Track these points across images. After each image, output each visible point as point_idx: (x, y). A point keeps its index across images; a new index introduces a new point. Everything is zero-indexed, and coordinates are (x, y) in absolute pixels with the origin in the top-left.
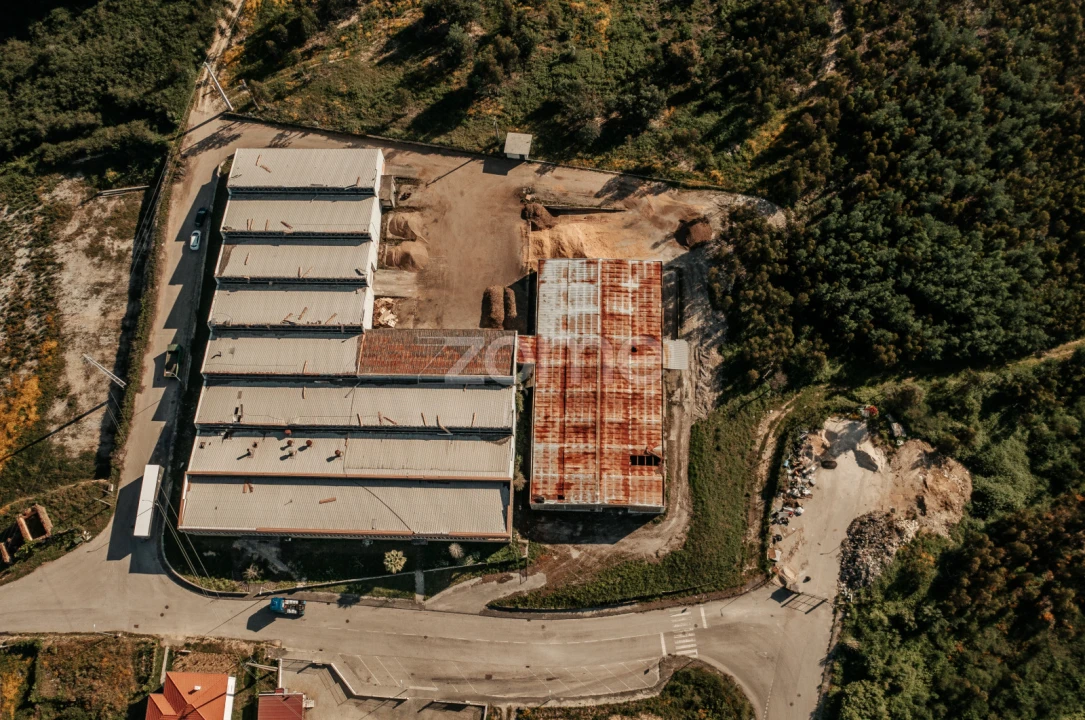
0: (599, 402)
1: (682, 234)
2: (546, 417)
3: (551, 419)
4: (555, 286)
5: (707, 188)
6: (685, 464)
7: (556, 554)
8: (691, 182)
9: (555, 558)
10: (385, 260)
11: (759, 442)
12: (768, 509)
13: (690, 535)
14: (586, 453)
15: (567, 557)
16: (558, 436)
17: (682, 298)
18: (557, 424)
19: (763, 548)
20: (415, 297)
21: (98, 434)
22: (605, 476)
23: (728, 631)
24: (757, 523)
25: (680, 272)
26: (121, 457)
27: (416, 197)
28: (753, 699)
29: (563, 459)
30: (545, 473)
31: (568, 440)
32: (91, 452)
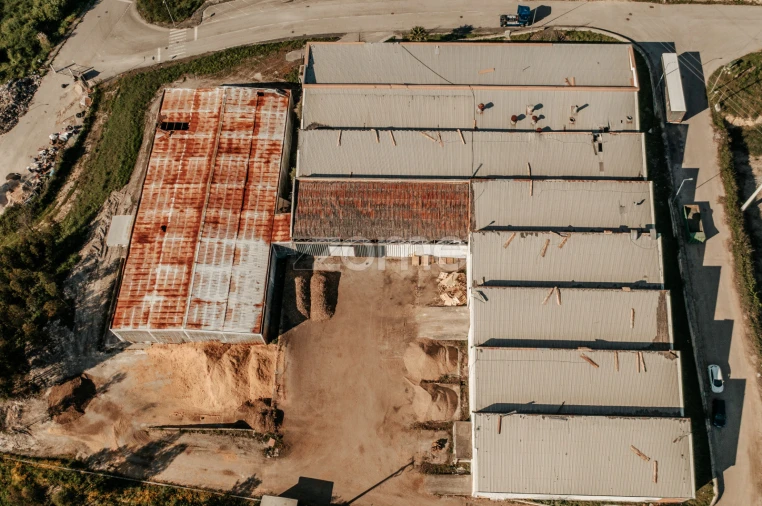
0: (211, 175)
1: (84, 393)
2: (268, 162)
3: (264, 160)
4: (244, 300)
5: (37, 459)
7: (275, 75)
8: (56, 467)
9: (276, 72)
10: (460, 355)
12: (83, 138)
14: (231, 130)
15: (265, 73)
16: (258, 146)
17: (105, 315)
18: (257, 155)
19: (95, 107)
20: (418, 308)
21: (755, 172)
22: (216, 111)
25: (100, 346)
26: (718, 136)
27: (425, 445)
29: (255, 126)
30: (275, 114)
31: (249, 141)
32: (755, 155)
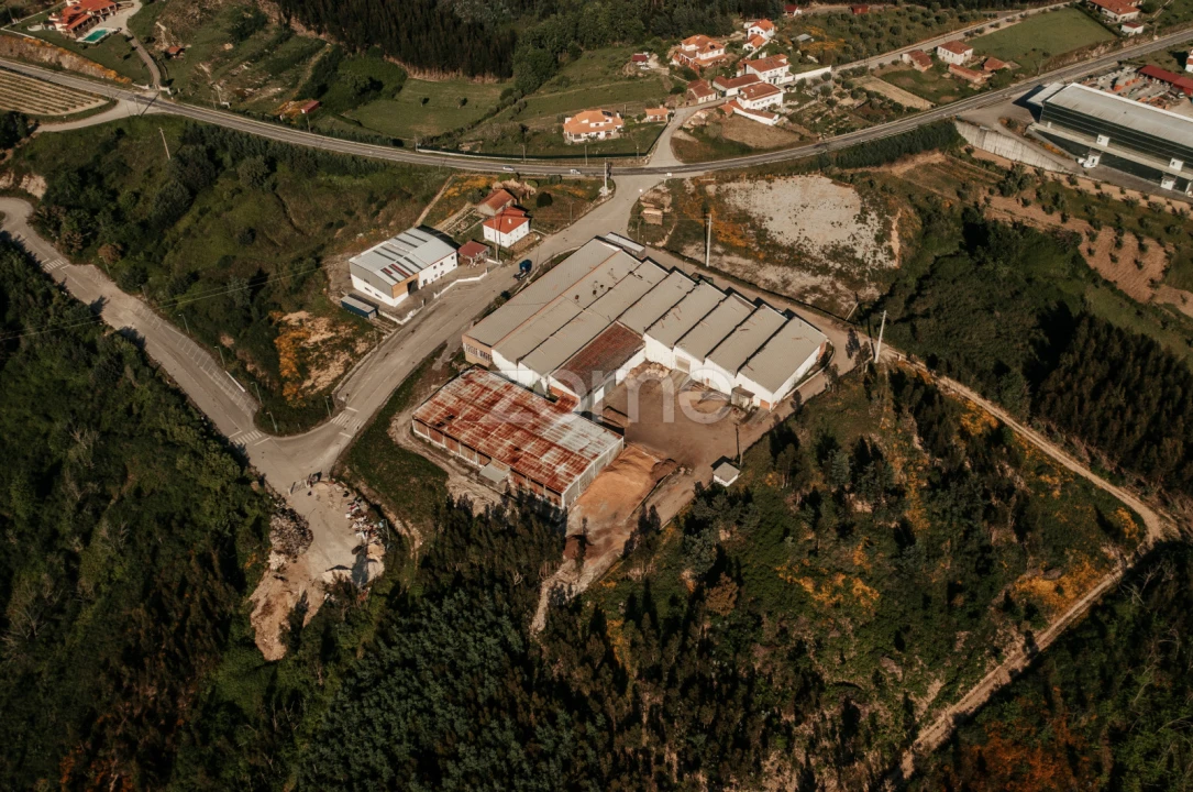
1: (581, 541)
6: (430, 458)
11: (410, 525)
12: (367, 501)
13: (390, 439)
14: (477, 399)
19: (349, 486)
22: (456, 399)
23: (327, 443)
24: (365, 492)
28: (286, 438)
